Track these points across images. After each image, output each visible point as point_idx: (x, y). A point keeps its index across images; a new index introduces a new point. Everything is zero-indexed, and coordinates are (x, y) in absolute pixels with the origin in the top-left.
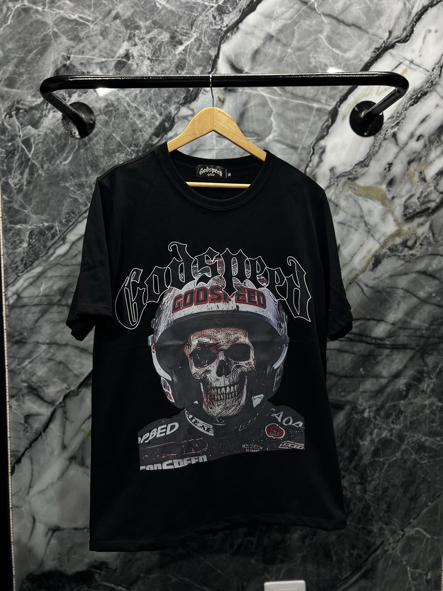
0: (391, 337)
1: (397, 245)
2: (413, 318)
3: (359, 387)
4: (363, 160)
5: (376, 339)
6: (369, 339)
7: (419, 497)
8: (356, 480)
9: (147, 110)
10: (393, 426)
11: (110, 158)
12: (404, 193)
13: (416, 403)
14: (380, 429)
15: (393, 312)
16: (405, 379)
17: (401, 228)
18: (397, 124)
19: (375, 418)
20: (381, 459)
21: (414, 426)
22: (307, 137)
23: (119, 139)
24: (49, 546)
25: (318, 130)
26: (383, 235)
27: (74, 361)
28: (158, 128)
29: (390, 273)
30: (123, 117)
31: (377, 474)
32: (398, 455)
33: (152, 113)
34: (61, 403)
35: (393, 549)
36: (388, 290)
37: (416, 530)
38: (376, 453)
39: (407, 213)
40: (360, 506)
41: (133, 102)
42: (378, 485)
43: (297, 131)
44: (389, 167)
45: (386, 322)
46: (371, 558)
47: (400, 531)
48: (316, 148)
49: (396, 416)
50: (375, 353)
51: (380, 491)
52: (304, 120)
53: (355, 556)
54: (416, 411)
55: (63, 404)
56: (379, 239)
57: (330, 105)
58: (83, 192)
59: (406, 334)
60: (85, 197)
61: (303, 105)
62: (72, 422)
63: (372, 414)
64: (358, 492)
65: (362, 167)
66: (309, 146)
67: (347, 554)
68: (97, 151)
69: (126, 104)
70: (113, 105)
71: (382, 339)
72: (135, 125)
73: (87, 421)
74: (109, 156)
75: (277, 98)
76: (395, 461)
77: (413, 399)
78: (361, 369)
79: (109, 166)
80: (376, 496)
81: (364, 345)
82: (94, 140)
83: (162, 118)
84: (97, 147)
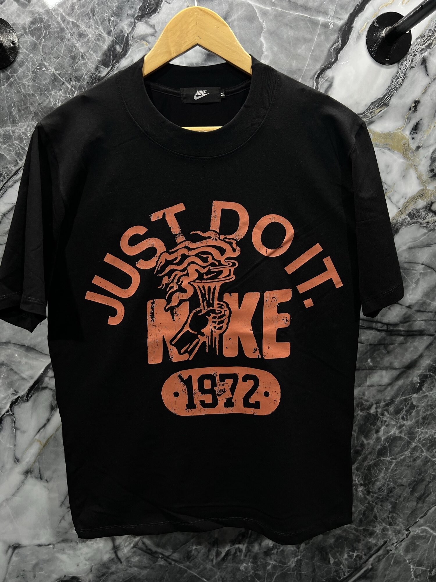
0: (406, 322)
1: (419, 209)
2: (433, 299)
3: (366, 381)
4: (382, 97)
5: (388, 324)
6: (379, 325)
7: (428, 496)
8: (359, 481)
9: (89, 27)
10: (402, 422)
11: (44, 98)
12: (432, 141)
13: (431, 396)
14: (387, 426)
15: (411, 292)
16: (421, 370)
17: (426, 187)
18: (429, 46)
19: (383, 414)
20: (388, 459)
21: (425, 421)
22: (308, 66)
23: (53, 70)
24: (11, 564)
25: (325, 53)
26: (403, 197)
27: (20, 362)
28: (105, 54)
29: (408, 245)
30: (56, 38)
31: (382, 475)
32: (407, 453)
33: (97, 32)
34: (8, 411)
35: (397, 548)
36: (406, 265)
37: (422, 529)
38: (382, 452)
39: (434, 168)
40: (362, 508)
41: (68, 15)
42: (384, 486)
43: (296, 57)
44: (415, 107)
45: (402, 305)
46: (372, 559)
47: (405, 531)
48: (321, 80)
49: (406, 411)
50: (386, 342)
51: (385, 491)
52: (306, 41)
53: (354, 557)
54: (431, 405)
55: (11, 413)
56: (398, 202)
57: (340, 19)
58: (10, 146)
59: (424, 318)
60: (13, 153)
61: (303, 19)
62: (24, 432)
63: (379, 410)
64: (360, 494)
65: (379, 106)
66: (312, 78)
67: (346, 556)
68: (25, 88)
69: (59, 19)
70: (41, 20)
71: (395, 325)
72: (74, 50)
73: (42, 430)
74: (41, 94)
75: (269, 8)
76: (404, 460)
77: (427, 392)
78: (369, 360)
79: (42, 109)
80: (380, 497)
81: (373, 332)
82: (19, 71)
83: (111, 38)
84: (24, 81)
